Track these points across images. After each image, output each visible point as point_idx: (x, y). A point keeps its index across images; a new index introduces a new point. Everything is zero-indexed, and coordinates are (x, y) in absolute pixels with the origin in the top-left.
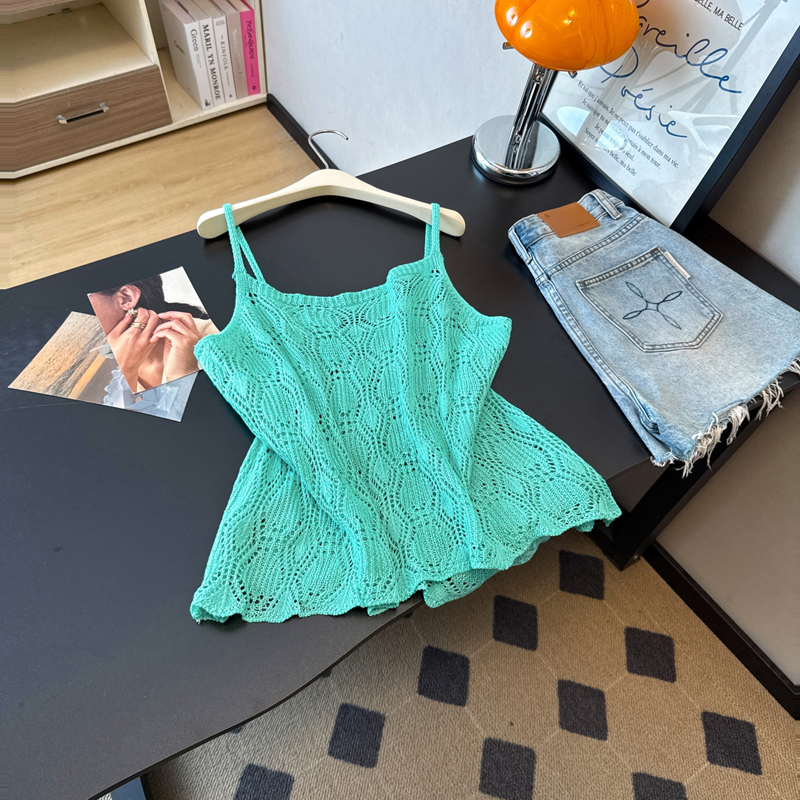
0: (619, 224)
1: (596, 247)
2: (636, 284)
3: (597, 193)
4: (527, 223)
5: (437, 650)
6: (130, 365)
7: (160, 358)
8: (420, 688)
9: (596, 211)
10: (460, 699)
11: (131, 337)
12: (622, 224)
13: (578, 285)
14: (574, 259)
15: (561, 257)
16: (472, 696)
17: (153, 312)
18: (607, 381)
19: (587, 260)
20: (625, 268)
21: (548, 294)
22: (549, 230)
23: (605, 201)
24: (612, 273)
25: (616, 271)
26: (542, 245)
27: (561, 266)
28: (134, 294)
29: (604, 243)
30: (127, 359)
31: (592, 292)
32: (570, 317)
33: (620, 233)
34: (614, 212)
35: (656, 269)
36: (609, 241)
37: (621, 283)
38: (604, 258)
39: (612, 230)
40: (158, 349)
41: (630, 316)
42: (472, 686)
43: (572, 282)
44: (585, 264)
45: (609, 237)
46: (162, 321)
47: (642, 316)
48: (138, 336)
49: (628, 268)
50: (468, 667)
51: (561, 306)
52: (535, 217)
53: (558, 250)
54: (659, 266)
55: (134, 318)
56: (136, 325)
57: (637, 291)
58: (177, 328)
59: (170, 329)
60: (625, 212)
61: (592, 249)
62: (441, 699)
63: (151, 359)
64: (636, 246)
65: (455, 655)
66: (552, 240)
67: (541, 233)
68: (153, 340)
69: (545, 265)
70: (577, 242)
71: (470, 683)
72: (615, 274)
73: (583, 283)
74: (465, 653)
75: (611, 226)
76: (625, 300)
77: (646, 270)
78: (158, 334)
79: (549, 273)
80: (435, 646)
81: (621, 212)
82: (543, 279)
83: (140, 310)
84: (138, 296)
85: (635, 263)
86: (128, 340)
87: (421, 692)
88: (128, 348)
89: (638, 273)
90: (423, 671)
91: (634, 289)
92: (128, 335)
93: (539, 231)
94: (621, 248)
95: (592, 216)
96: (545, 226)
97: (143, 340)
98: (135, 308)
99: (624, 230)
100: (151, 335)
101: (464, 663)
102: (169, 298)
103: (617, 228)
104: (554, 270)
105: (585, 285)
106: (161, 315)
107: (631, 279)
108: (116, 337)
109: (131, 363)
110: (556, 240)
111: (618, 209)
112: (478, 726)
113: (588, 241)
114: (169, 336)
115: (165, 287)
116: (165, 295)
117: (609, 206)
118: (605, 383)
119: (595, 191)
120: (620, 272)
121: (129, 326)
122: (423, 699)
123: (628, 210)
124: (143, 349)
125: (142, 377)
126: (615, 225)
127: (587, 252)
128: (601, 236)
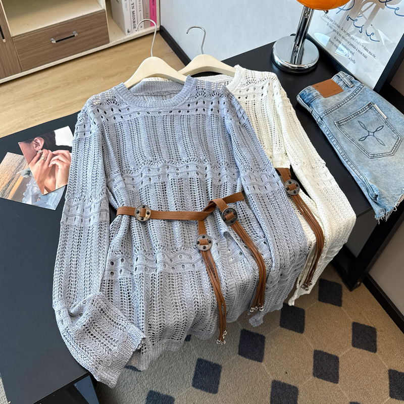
0: (352, 90)
1: (343, 103)
2: (363, 122)
3: (341, 74)
4: (307, 91)
5: (248, 331)
6: (41, 180)
7: (54, 176)
8: (239, 351)
9: (341, 83)
10: (260, 359)
11: (40, 165)
12: (354, 90)
13: (336, 123)
14: (333, 110)
15: (326, 109)
16: (266, 356)
17: (50, 151)
18: (353, 174)
19: (339, 111)
20: (357, 114)
21: (323, 128)
22: (319, 94)
23: (344, 78)
24: (351, 117)
25: (353, 116)
26: (317, 102)
27: (327, 113)
28: (41, 142)
29: (346, 101)
30: (39, 177)
31: (343, 127)
32: (333, 140)
33: (353, 95)
34: (349, 84)
35: (371, 114)
36: (348, 99)
37: (356, 121)
38: (346, 109)
39: (349, 93)
40: (52, 170)
41: (362, 139)
42: (266, 351)
43: (332, 122)
44: (338, 112)
45: (348, 97)
46: (54, 155)
47: (367, 140)
48: (43, 164)
49: (358, 114)
50: (264, 341)
51: (329, 134)
52: (311, 87)
53: (324, 104)
54: (372, 112)
55: (41, 154)
56: (42, 158)
57: (363, 126)
58: (61, 159)
59: (58, 159)
60: (355, 83)
61: (341, 105)
62: (250, 358)
63: (50, 176)
64: (361, 102)
65: (258, 335)
66: (321, 99)
67: (315, 96)
68: (50, 165)
69: (319, 112)
70: (333, 100)
71: (265, 350)
72: (353, 117)
73: (338, 122)
74: (263, 334)
75: (349, 91)
76: (359, 131)
77: (366, 114)
78: (52, 163)
79: (322, 117)
80: (247, 329)
81: (353, 83)
82: (319, 120)
83: (44, 150)
84: (43, 143)
85: (361, 111)
86: (39, 166)
87: (240, 353)
88: (39, 171)
89: (363, 116)
90: (241, 342)
91: (362, 125)
92: (39, 164)
93: (314, 94)
94: (354, 103)
95: (339, 86)
96: (317, 92)
97: (45, 166)
98: (42, 149)
99: (355, 94)
100: (49, 163)
101: (262, 339)
102: (58, 143)
103: (351, 92)
104: (324, 115)
105: (339, 124)
106: (54, 152)
107: (361, 120)
108: (33, 165)
109: (41, 178)
110: (322, 99)
111: (351, 82)
112: (269, 373)
113: (338, 100)
114: (58, 163)
115: (56, 138)
116: (56, 142)
117: (347, 81)
118: (352, 175)
119: (339, 73)
120: (355, 116)
121: (39, 159)
122: (241, 357)
123: (356, 82)
124: (46, 171)
125: (46, 186)
126: (350, 91)
127: (338, 106)
128: (344, 97)
